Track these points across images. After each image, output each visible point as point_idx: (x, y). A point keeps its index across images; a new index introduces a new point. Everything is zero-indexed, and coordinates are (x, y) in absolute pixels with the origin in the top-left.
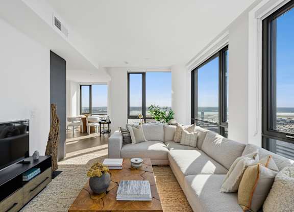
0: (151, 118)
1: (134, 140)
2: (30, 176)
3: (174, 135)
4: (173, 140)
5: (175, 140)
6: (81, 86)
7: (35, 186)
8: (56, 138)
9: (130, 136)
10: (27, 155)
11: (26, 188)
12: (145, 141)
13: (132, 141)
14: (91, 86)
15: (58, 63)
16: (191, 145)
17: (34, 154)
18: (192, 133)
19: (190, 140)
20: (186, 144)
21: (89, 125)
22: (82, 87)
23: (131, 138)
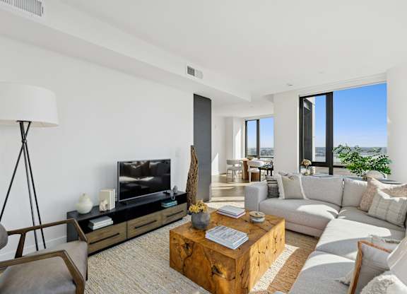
0: (342, 167)
1: (282, 194)
2: (169, 204)
3: (361, 199)
4: (358, 207)
5: (362, 207)
6: (246, 122)
7: (171, 214)
8: (194, 178)
9: (278, 188)
10: (169, 188)
11: (164, 213)
12: (302, 199)
13: (280, 194)
14: (258, 120)
15: (202, 105)
16: (388, 219)
17: (174, 189)
18: (397, 199)
19: (388, 209)
20: (377, 215)
21: (250, 170)
22: (248, 122)
23: (279, 190)
